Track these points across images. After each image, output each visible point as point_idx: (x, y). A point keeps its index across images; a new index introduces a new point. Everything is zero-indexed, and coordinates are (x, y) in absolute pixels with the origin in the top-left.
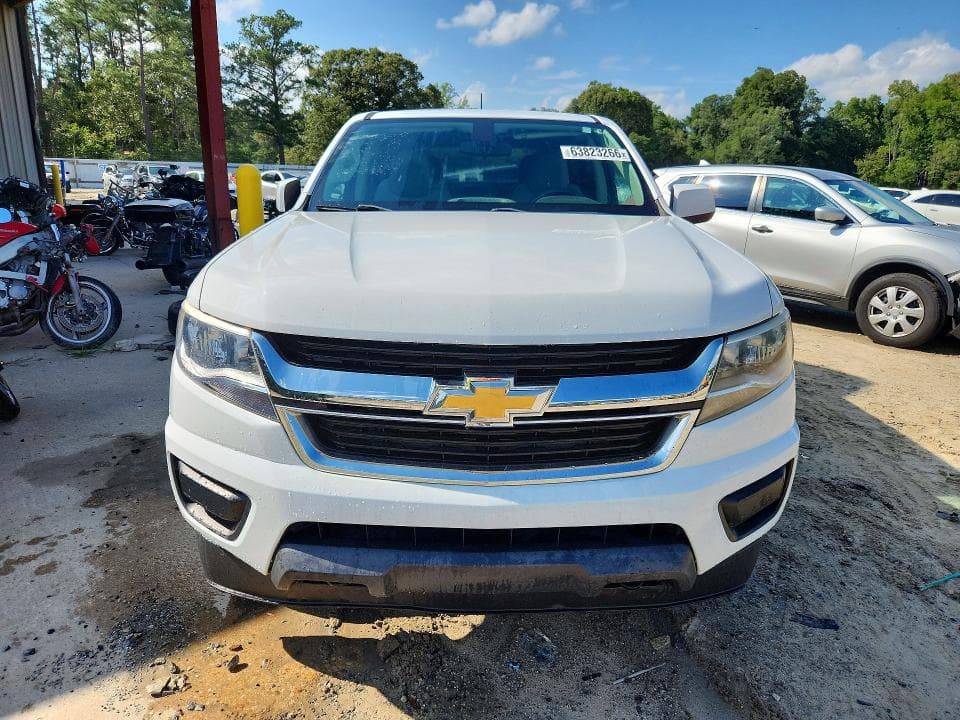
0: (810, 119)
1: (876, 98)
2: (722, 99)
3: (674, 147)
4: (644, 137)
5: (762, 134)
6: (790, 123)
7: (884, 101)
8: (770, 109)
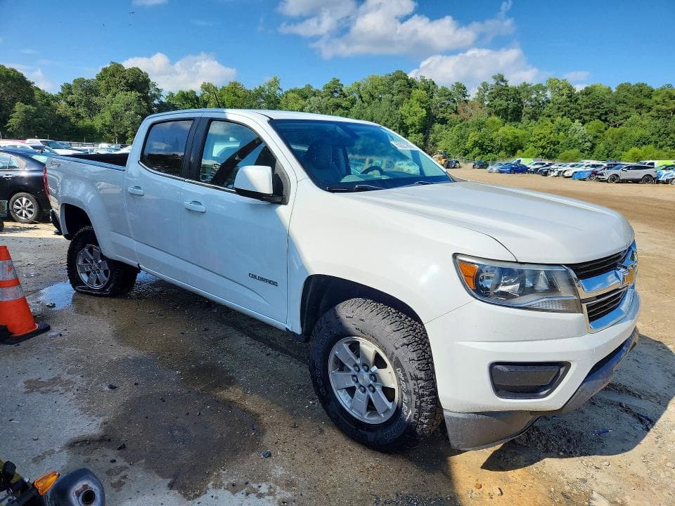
0: (156, 102)
1: (193, 92)
2: (88, 81)
3: (60, 116)
4: (30, 107)
5: (126, 110)
6: (144, 104)
7: (198, 95)
8: (129, 93)
